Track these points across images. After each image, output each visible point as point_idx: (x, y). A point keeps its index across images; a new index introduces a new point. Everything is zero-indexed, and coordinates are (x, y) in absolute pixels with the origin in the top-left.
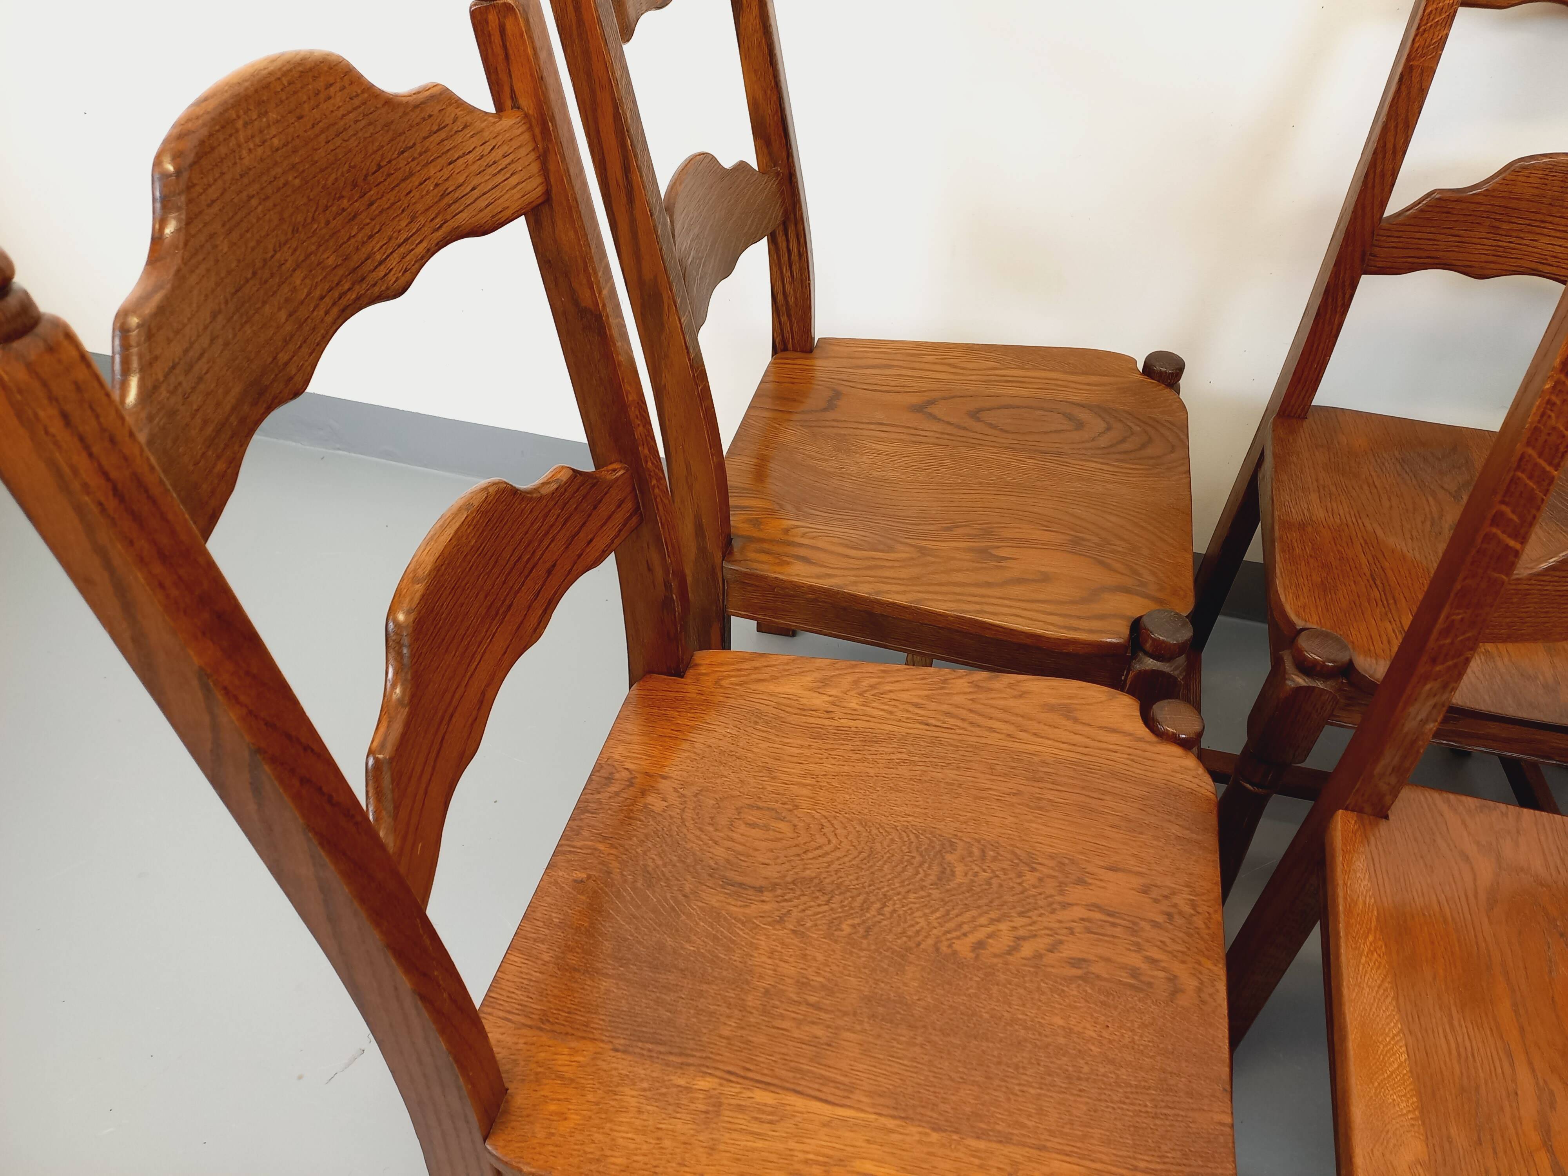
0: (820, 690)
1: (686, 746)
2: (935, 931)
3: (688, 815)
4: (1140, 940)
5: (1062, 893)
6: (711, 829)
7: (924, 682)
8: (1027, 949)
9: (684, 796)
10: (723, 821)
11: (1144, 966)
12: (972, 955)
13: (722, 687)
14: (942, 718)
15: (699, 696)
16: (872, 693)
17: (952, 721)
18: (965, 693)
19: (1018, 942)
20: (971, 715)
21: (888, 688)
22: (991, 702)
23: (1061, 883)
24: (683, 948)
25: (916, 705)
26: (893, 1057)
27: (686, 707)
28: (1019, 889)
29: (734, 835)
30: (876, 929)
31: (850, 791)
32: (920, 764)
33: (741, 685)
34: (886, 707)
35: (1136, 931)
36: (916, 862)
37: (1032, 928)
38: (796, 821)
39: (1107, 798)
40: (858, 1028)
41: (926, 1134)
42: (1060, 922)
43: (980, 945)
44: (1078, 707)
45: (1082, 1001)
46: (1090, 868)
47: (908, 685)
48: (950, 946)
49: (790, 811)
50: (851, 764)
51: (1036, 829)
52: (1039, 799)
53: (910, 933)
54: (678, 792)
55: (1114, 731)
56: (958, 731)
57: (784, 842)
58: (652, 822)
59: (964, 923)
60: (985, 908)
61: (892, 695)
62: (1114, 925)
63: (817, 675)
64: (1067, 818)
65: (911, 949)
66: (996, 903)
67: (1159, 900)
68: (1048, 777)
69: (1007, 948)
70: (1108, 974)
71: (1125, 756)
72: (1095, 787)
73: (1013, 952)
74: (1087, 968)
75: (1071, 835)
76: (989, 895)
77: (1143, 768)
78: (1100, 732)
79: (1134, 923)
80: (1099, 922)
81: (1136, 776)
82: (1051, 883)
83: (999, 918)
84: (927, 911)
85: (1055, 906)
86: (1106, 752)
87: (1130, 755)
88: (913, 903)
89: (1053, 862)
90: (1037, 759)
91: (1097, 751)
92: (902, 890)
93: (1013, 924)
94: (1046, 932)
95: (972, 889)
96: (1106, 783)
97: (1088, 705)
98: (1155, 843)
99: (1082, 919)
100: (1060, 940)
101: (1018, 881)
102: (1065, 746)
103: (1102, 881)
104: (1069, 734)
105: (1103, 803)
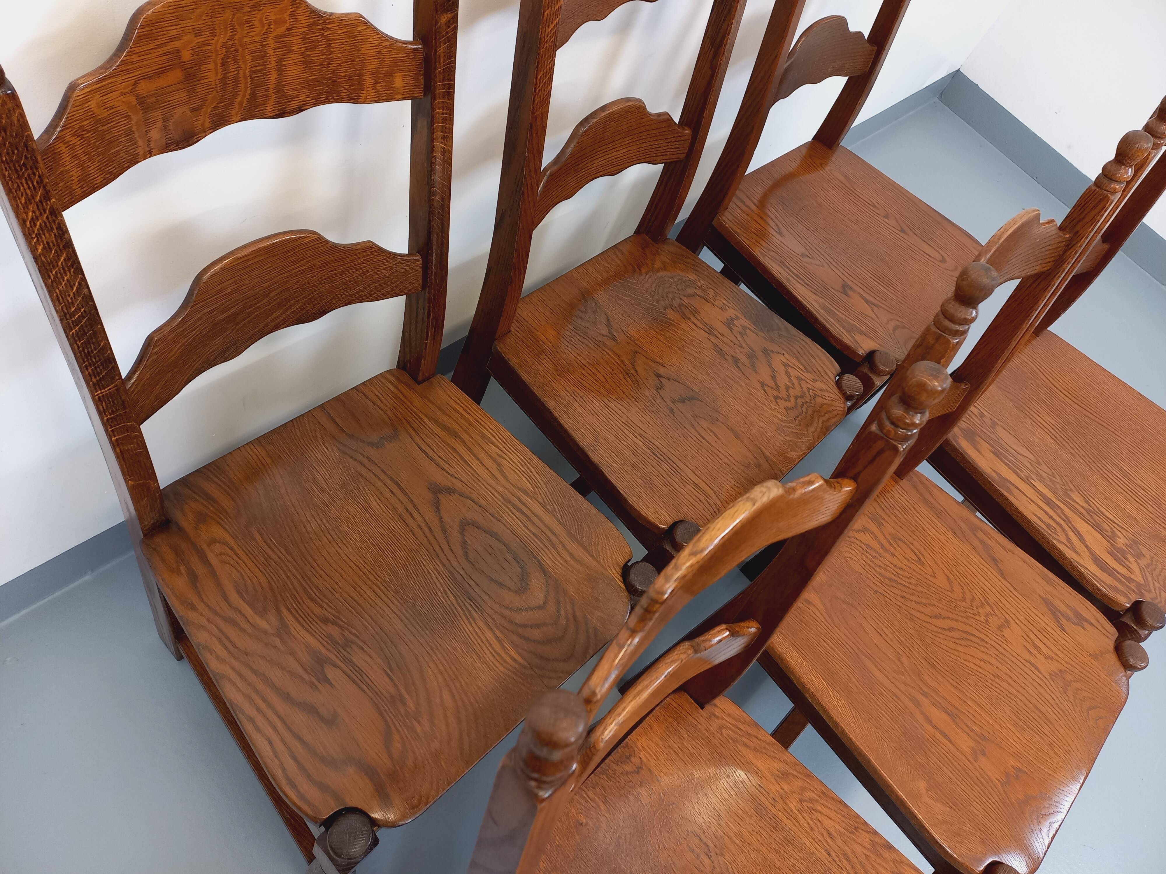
0: (778, 779)
1: (682, 767)
7: (843, 819)
13: (721, 734)
14: (841, 856)
15: (705, 732)
16: (809, 805)
17: (845, 862)
18: (864, 847)
21: (819, 808)
22: (876, 865)
25: (829, 834)
27: (694, 734)
31: (758, 868)
33: (733, 741)
34: (811, 822)
38: (716, 864)
47: (832, 814)
49: (716, 854)
50: (769, 849)
54: (661, 795)
61: (819, 816)
63: (782, 766)
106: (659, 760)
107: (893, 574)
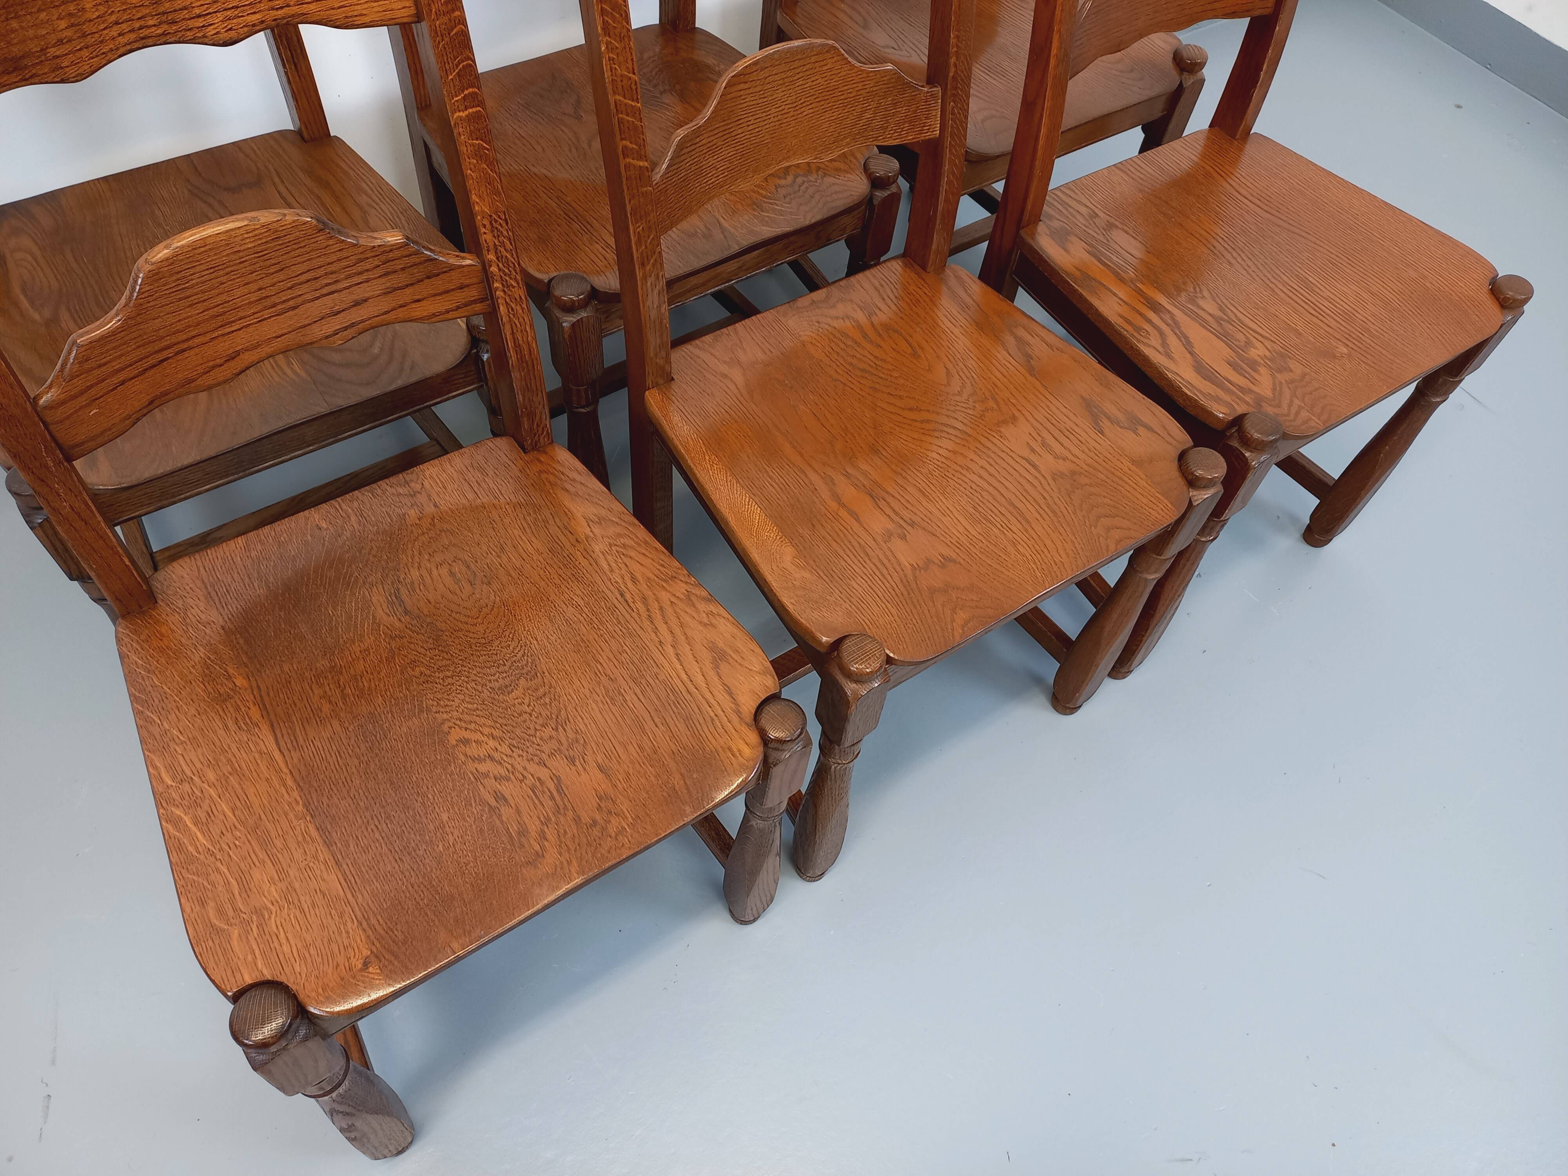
0: (591, 523)
1: (471, 495)
2: (455, 713)
3: (423, 538)
4: (553, 819)
5: (551, 755)
6: (427, 557)
7: (661, 568)
8: (483, 768)
9: (434, 526)
10: (439, 558)
11: (534, 834)
12: (454, 743)
13: (540, 476)
14: (637, 598)
15: (519, 472)
16: (618, 549)
17: (640, 605)
18: (674, 595)
19: (487, 759)
20: (657, 611)
21: (633, 554)
22: (682, 613)
23: (559, 749)
24: (326, 609)
25: (633, 578)
26: (339, 753)
27: (503, 473)
28: (532, 732)
29: (435, 572)
30: (430, 685)
32: (584, 615)
34: (614, 565)
35: (559, 813)
36: (501, 669)
37: (505, 759)
38: (477, 591)
39: (662, 728)
40: (347, 725)
41: (297, 803)
42: (525, 769)
43: (466, 742)
44: (731, 660)
45: (473, 819)
46: (589, 758)
47: (648, 562)
48: (450, 728)
49: (483, 583)
51: (592, 709)
52: (620, 694)
53: (442, 703)
54: (433, 520)
55: (730, 694)
56: (634, 614)
57: (456, 597)
59: (475, 722)
60: (498, 725)
61: (628, 561)
62: (552, 798)
63: (603, 512)
64: (619, 718)
65: (431, 711)
66: (509, 728)
67: (602, 810)
68: (646, 686)
69: (476, 756)
70: (508, 819)
71: (712, 714)
72: (665, 716)
73: (476, 761)
74: (500, 805)
75: (607, 729)
76: (511, 721)
77: (712, 730)
78: (721, 687)
79: (565, 808)
80: (546, 790)
81: (701, 732)
82: (554, 744)
83: (497, 737)
84: (467, 699)
85: (536, 758)
86: (704, 702)
87: (716, 715)
88: (467, 689)
89: (574, 736)
90: (656, 670)
91: (700, 696)
92: (473, 677)
93: (499, 747)
94: (509, 767)
95: (507, 709)
96: (675, 719)
97: (740, 665)
98: (653, 779)
99: (539, 779)
100: (510, 778)
101: (538, 728)
102: (684, 676)
103: (585, 769)
104: (699, 671)
105: (654, 728)
106: (445, 488)
107: (869, 365)
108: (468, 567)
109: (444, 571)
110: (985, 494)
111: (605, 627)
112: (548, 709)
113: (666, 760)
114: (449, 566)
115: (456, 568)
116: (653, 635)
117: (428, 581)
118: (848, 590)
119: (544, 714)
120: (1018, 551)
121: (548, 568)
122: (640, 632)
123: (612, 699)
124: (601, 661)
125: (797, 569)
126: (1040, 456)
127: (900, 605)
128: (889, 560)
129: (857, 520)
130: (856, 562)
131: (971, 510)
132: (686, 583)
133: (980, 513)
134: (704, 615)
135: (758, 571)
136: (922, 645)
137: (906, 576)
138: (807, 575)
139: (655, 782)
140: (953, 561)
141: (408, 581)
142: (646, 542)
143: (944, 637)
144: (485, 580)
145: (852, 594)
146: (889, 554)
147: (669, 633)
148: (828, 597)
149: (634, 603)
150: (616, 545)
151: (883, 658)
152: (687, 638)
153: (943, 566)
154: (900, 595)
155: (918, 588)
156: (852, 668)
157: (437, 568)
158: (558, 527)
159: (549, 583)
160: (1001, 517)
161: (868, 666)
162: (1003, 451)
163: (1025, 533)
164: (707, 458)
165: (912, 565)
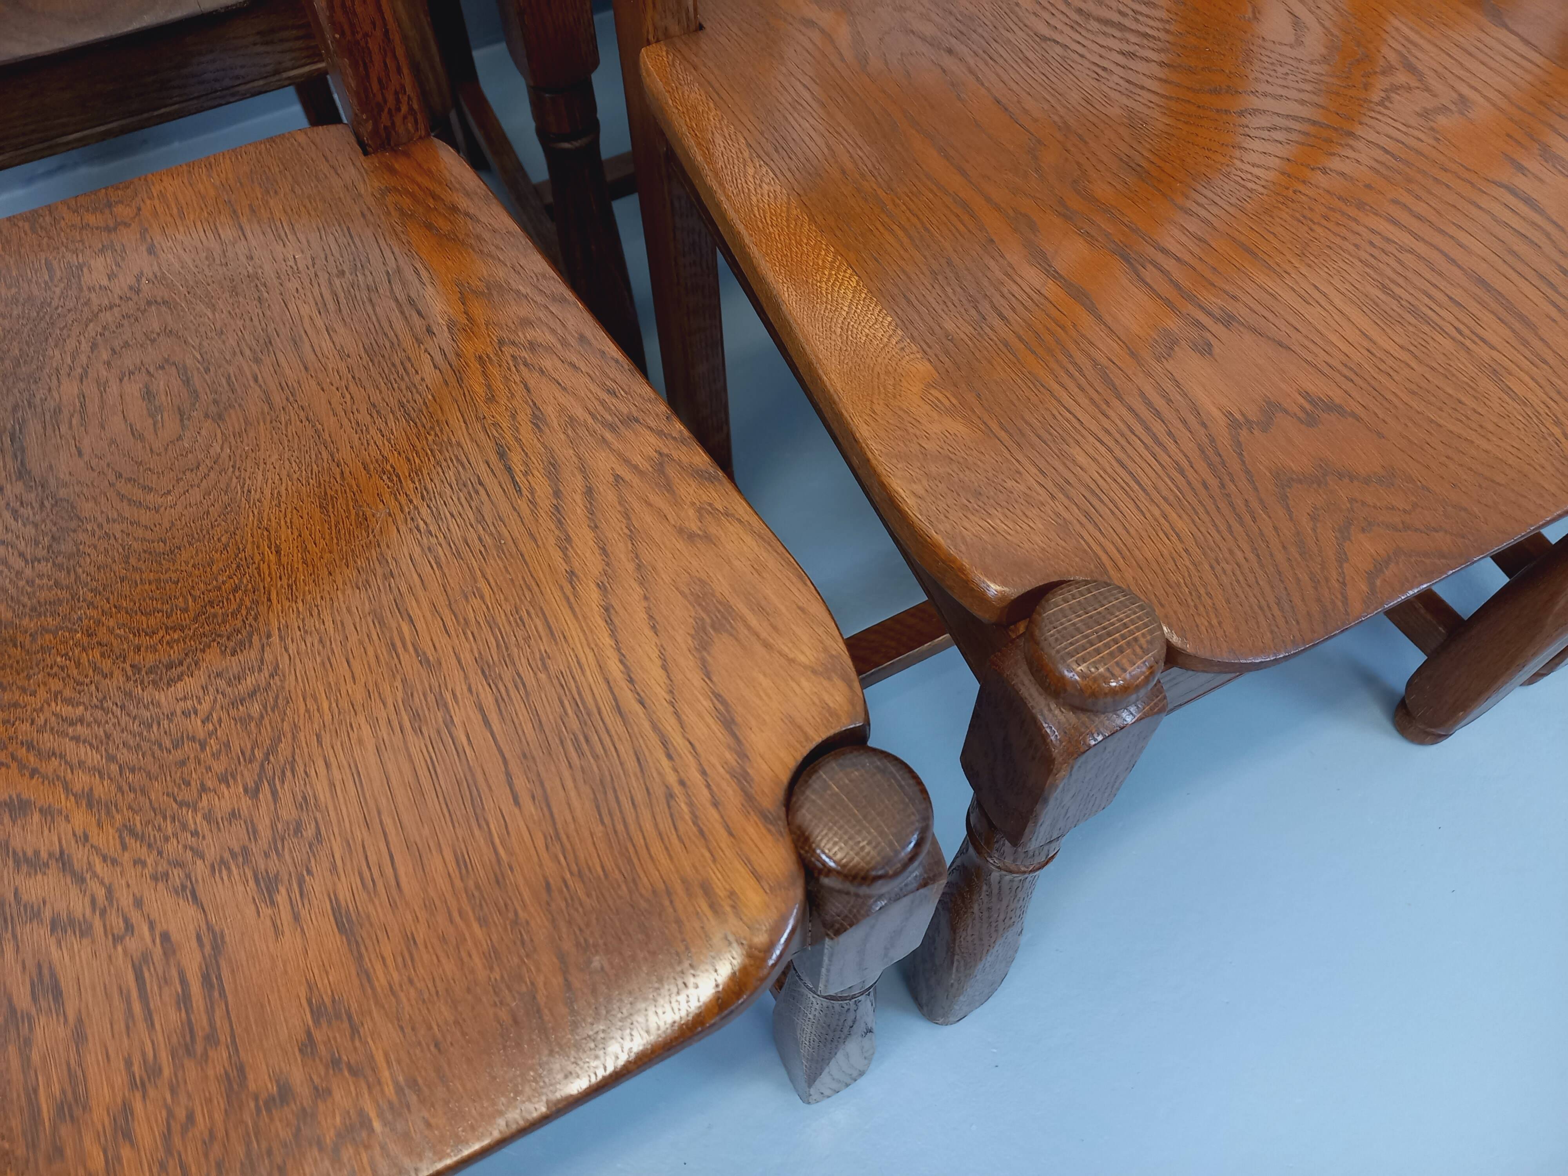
1: (228, 233)
2: (26, 726)
3: (107, 317)
4: (166, 1072)
5: (219, 866)
6: (105, 356)
7: (605, 396)
9: (138, 292)
10: (130, 360)
11: (99, 1116)
18: (626, 461)
19: (53, 863)
20: (578, 498)
23: (245, 850)
28: (185, 795)
29: (114, 388)
35: (189, 1051)
37: (99, 867)
39: (529, 807)
42: (138, 903)
44: (743, 632)
46: (317, 885)
49: (206, 416)
51: (360, 741)
52: (441, 703)
54: (139, 280)
55: (729, 723)
56: (520, 502)
57: (139, 446)
58: (58, 291)
59: (62, 756)
60: (114, 768)
62: (184, 1000)
63: (503, 274)
64: (423, 773)
66: (138, 779)
67: (314, 1052)
68: (510, 686)
69: (30, 853)
70: (44, 1059)
71: (672, 779)
72: (543, 774)
73: (24, 868)
74: (39, 1010)
75: (383, 803)
76: (149, 758)
77: (665, 824)
78: (707, 704)
79: (211, 1039)
80: (174, 973)
81: (632, 827)
82: (234, 837)
83: (99, 802)
84: (67, 693)
85: (177, 875)
86: (653, 739)
87: (682, 783)
88: (78, 665)
89: (294, 812)
90: (545, 645)
91: (647, 725)
92: (102, 634)
93: (93, 831)
94: (101, 893)
95: (150, 726)
96: (569, 784)
97: (767, 645)
98: (478, 962)
99: (165, 937)
100: (90, 927)
101: (209, 784)
102: (614, 667)
103: (296, 917)
104: (654, 655)
105: (507, 805)
108: (187, 382)
109: (133, 389)
110: (1406, 258)
111: (444, 528)
112: (249, 734)
113: (525, 906)
114: (147, 378)
115: (160, 384)
116: (557, 556)
117: (93, 407)
118: (1061, 468)
119: (236, 748)
120: (1508, 391)
121: (352, 387)
122: (527, 546)
123: (416, 716)
124: (415, 612)
125: (935, 415)
126: (1541, 180)
127: (1200, 510)
128: (1169, 401)
129: (1092, 310)
130: (1084, 401)
131: (1375, 292)
132: (660, 433)
133: (1398, 299)
134: (691, 512)
135: (839, 416)
136: (1261, 619)
137: (1212, 440)
138: (957, 427)
139: (482, 974)
140: (1332, 407)
141: (51, 404)
142: (582, 338)
143: (1319, 600)
144: (213, 409)
145: (1072, 480)
146: (1168, 386)
147: (597, 551)
148: (1010, 484)
149: (525, 474)
150: (513, 343)
151: (1158, 651)
152: (639, 567)
153: (1310, 421)
154: (1198, 486)
155: (1247, 472)
156: (1068, 674)
157: (121, 380)
158: (397, 300)
159: (345, 422)
160: (1455, 310)
161: (1117, 671)
162: (1446, 170)
163: (1521, 348)
164: (751, 171)
165: (1229, 415)
